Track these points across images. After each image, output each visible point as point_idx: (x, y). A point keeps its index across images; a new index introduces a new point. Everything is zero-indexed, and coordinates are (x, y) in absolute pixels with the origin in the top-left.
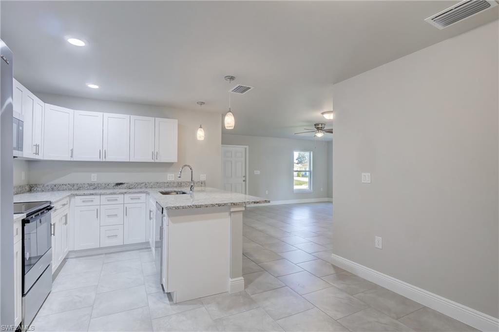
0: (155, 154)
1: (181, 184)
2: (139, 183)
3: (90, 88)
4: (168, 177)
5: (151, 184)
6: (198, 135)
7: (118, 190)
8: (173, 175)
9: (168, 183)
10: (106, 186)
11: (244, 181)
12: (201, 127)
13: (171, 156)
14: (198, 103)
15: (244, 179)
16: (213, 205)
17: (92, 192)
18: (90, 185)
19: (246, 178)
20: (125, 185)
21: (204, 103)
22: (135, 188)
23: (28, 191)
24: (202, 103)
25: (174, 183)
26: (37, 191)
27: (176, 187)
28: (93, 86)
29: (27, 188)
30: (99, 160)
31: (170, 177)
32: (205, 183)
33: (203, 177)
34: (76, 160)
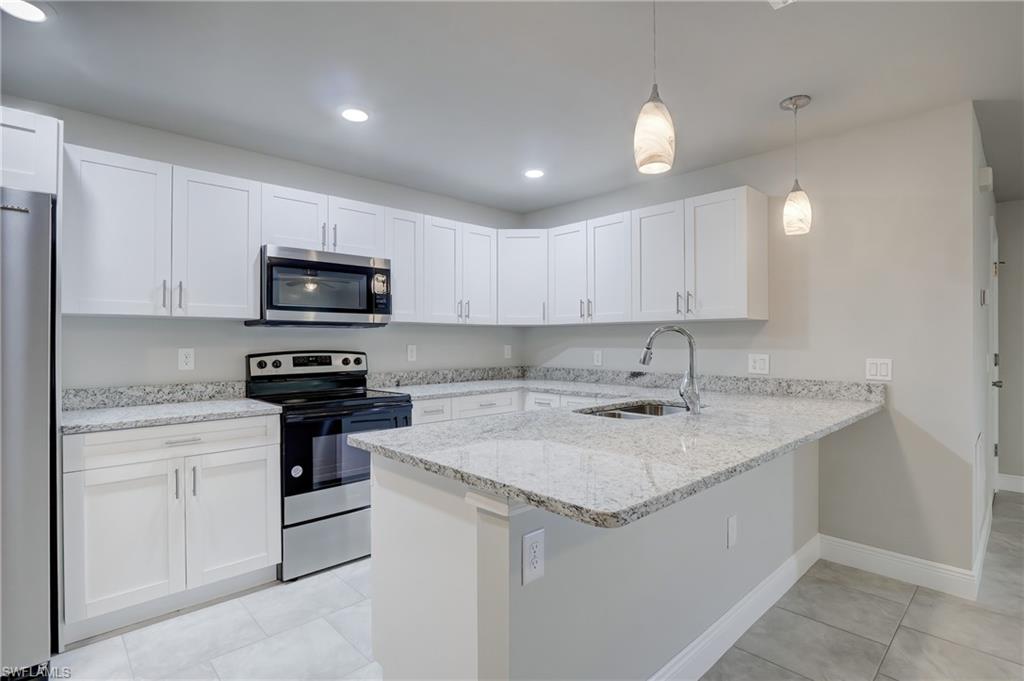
0: (685, 299)
1: (789, 386)
2: (675, 376)
4: (751, 363)
5: (703, 382)
6: (786, 219)
8: (766, 357)
9: (746, 379)
12: (797, 188)
13: (728, 299)
14: (782, 104)
18: (591, 372)
20: (646, 379)
21: (809, 99)
23: (518, 377)
24: (798, 101)
25: (765, 381)
27: (773, 394)
28: (534, 174)
29: (515, 372)
30: (581, 321)
31: (757, 363)
32: (886, 389)
33: (878, 369)
34: (551, 323)
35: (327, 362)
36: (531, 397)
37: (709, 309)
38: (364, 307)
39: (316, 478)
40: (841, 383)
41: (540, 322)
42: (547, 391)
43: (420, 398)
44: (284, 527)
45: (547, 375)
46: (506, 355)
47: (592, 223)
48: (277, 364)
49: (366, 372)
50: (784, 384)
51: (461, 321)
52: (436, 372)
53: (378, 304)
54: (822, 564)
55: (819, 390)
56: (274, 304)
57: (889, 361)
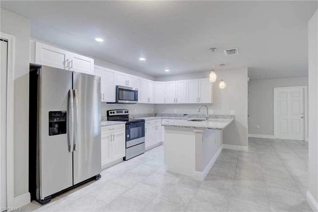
0: (199, 99)
3: (166, 71)
4: (210, 112)
5: (200, 116)
7: (185, 117)
8: (213, 111)
10: (180, 115)
11: (302, 118)
12: (222, 80)
14: (220, 65)
15: (302, 116)
16: (182, 127)
17: (169, 117)
18: (174, 114)
19: (304, 115)
20: (188, 115)
21: (224, 65)
22: (192, 117)
23: (155, 116)
24: (222, 65)
25: (213, 115)
26: (157, 116)
27: (214, 118)
28: (167, 71)
29: (154, 115)
30: (174, 103)
31: (211, 112)
32: (234, 117)
33: (233, 113)
34: (166, 103)
35: (122, 112)
36: (164, 120)
37: (204, 101)
38: (133, 99)
39: (131, 138)
40: (227, 115)
41: (163, 103)
42: (168, 119)
43: (147, 120)
44: (126, 148)
45: (162, 115)
46: (152, 111)
47: (177, 81)
48: (114, 113)
49: (129, 115)
50: (216, 116)
51: (148, 103)
52: (140, 115)
53: (136, 99)
54: (223, 149)
55: (223, 117)
56: (120, 99)
57: (235, 111)
